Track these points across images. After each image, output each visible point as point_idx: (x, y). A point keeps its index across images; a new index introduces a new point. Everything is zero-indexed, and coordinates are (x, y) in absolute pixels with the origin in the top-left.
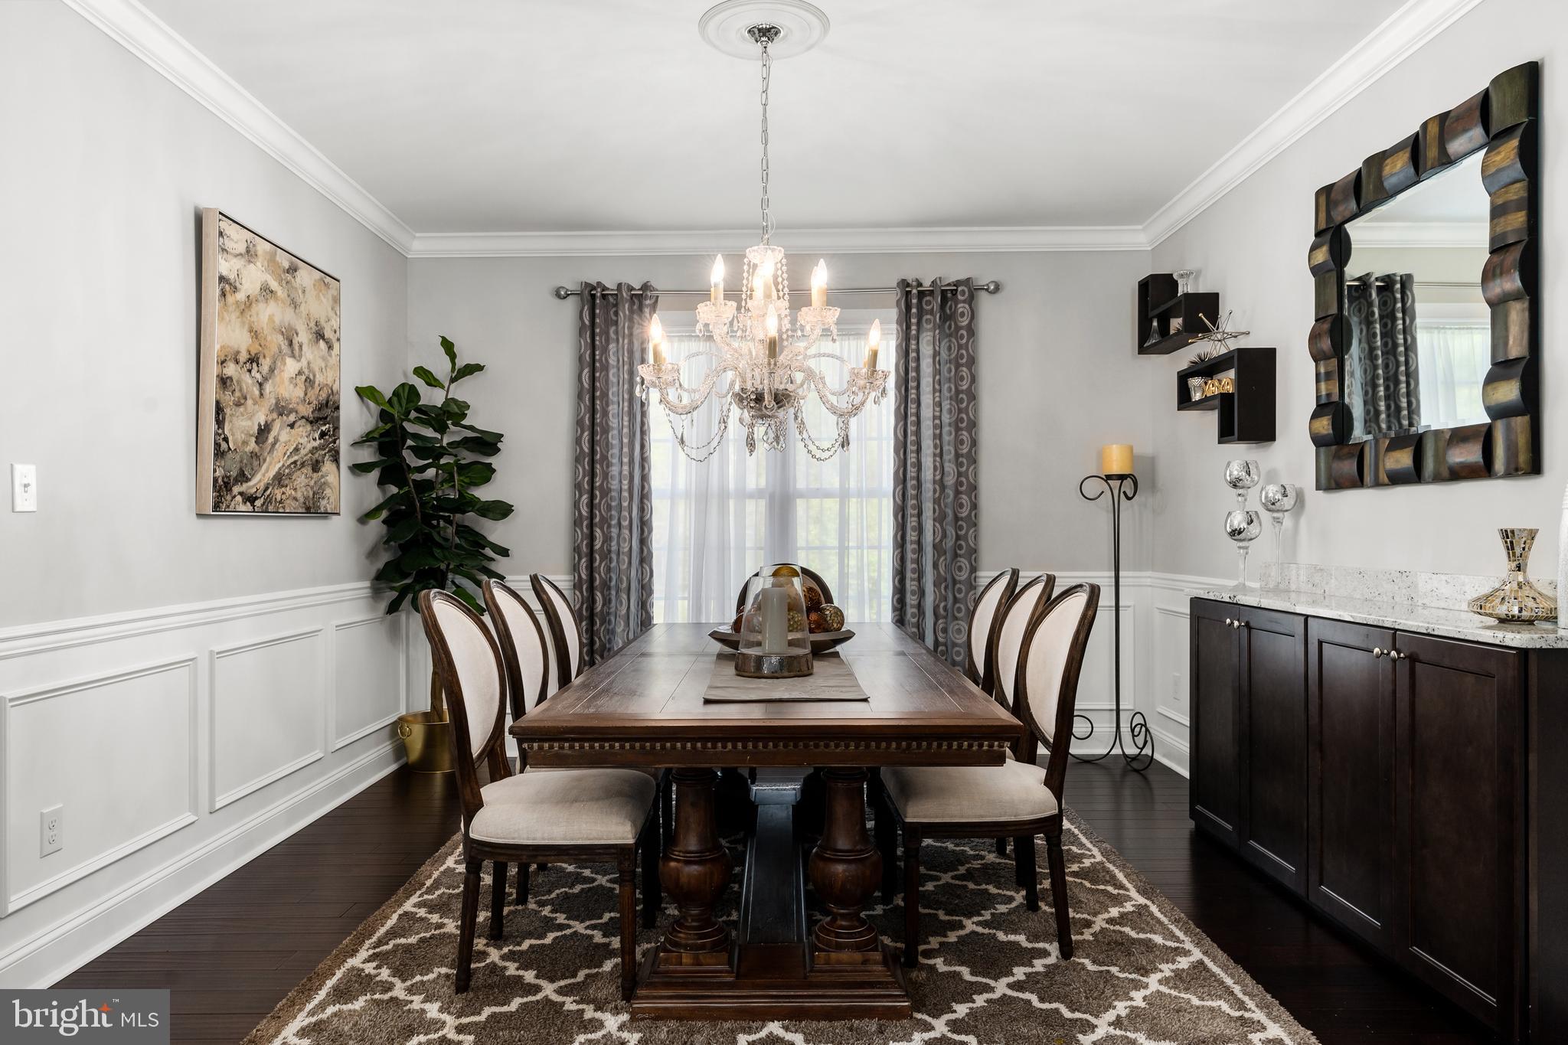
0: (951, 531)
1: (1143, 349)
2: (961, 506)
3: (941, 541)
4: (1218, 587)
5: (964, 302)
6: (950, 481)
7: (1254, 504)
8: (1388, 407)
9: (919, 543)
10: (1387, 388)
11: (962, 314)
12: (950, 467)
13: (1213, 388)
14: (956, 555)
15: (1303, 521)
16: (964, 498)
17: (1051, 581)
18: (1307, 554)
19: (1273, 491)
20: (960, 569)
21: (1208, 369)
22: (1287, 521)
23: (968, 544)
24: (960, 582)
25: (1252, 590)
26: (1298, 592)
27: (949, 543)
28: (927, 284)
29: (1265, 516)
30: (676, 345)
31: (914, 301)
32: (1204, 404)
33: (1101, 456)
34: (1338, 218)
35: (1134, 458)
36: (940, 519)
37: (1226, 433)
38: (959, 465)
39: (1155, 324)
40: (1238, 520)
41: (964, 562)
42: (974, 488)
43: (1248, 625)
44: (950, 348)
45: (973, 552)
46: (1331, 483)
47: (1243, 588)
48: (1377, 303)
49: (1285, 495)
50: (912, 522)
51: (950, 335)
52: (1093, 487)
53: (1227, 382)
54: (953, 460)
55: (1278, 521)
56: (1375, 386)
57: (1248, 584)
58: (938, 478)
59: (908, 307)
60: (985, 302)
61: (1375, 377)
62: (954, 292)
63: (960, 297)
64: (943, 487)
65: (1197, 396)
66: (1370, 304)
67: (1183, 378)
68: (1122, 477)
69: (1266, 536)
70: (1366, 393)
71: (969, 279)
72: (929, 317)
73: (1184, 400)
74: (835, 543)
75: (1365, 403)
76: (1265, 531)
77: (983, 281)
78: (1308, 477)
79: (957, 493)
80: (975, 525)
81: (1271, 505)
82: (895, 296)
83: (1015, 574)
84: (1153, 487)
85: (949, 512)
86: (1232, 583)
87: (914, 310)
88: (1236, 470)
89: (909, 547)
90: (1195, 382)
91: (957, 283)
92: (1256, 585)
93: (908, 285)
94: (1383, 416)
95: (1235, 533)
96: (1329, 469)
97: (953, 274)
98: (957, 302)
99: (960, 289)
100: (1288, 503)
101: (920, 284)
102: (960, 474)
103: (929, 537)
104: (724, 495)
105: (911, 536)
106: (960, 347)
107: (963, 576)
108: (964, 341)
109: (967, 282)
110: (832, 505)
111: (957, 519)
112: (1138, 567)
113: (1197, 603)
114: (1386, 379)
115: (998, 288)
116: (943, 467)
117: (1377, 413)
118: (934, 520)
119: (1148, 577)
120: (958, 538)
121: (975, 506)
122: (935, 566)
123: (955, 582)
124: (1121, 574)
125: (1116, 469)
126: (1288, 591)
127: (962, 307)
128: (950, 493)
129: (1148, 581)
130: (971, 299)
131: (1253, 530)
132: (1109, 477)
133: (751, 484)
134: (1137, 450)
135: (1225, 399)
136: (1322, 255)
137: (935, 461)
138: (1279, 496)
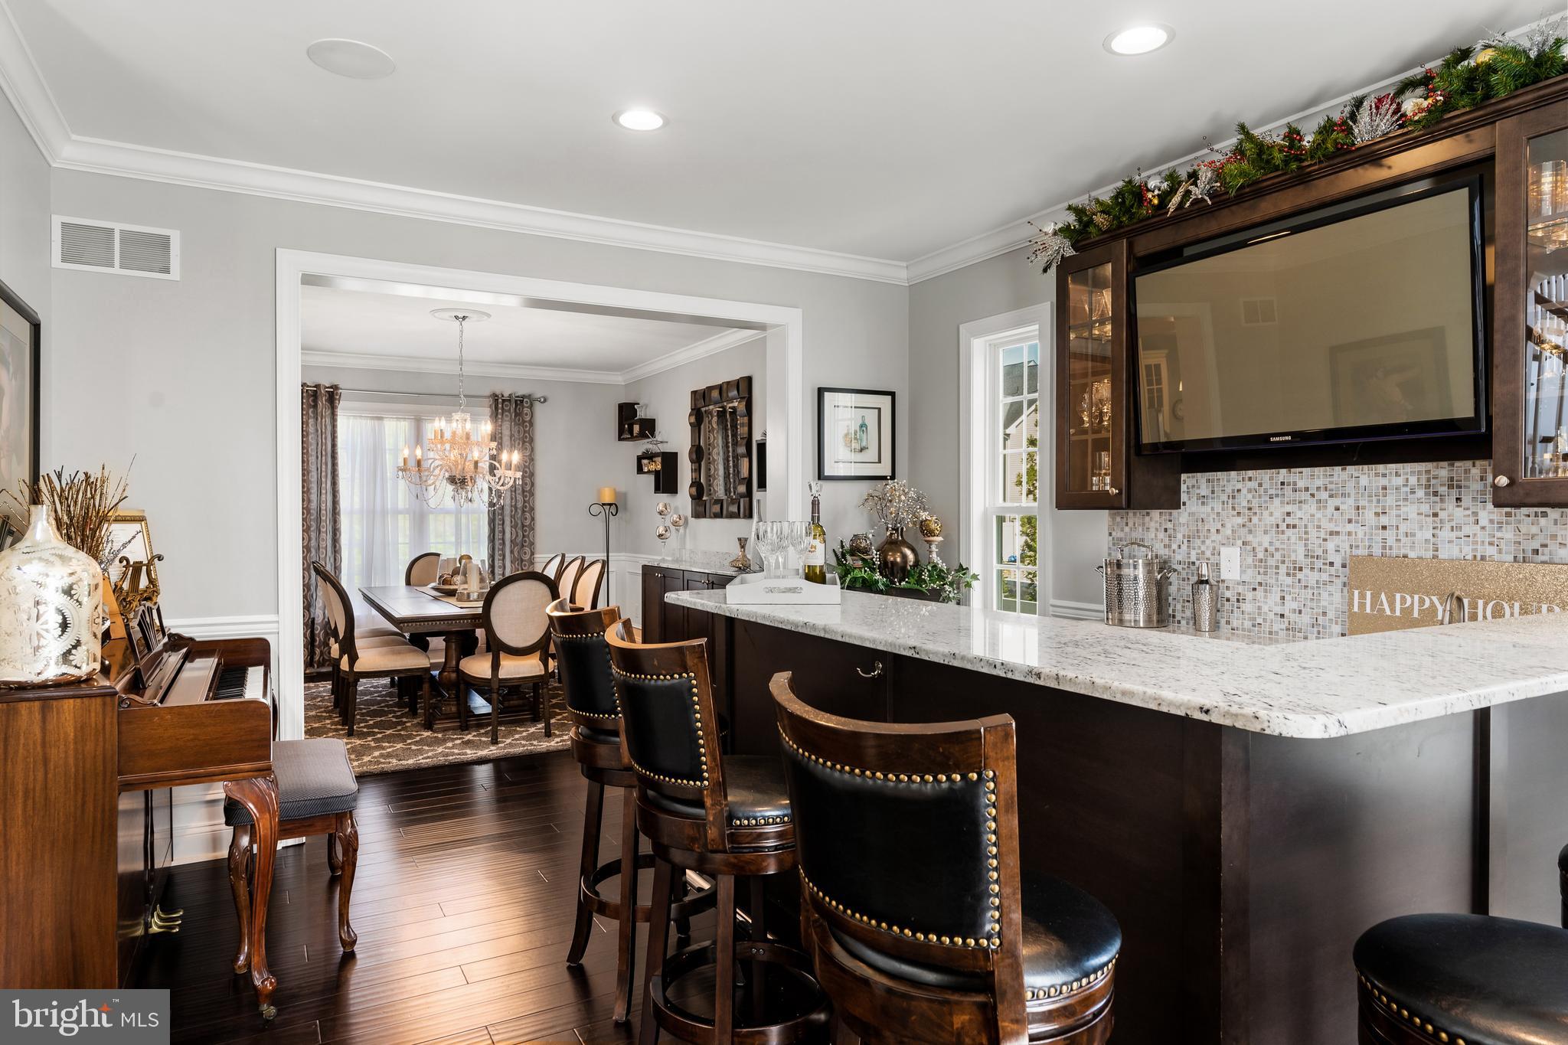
0: (520, 533)
1: (620, 439)
2: (526, 519)
3: (515, 538)
4: (653, 560)
5: (527, 407)
6: (520, 505)
7: (668, 523)
8: (734, 471)
9: (503, 539)
10: (734, 462)
11: (527, 414)
12: (520, 498)
13: (652, 467)
14: (523, 546)
15: (687, 531)
16: (528, 515)
17: (583, 559)
18: (689, 545)
19: (675, 517)
20: (525, 553)
21: (649, 456)
22: (682, 530)
23: (530, 540)
24: (525, 561)
25: (667, 561)
26: (685, 561)
27: (520, 539)
28: (506, 395)
29: (673, 528)
30: (351, 421)
31: (500, 406)
32: (649, 472)
33: (599, 493)
34: (699, 406)
35: (617, 494)
36: (514, 526)
37: (657, 490)
38: (524, 496)
39: (626, 426)
40: (661, 530)
41: (527, 550)
42: (532, 509)
43: (664, 576)
44: (519, 432)
45: (532, 544)
46: (697, 515)
47: (663, 560)
48: (729, 420)
49: (680, 519)
50: (498, 529)
51: (519, 425)
52: (596, 509)
53: (657, 465)
54: (521, 493)
55: (678, 530)
56: (728, 461)
57: (666, 558)
58: (513, 504)
59: (497, 408)
60: (538, 406)
61: (728, 457)
62: (522, 401)
63: (525, 405)
64: (516, 509)
65: (646, 470)
66: (727, 421)
67: (640, 459)
68: (610, 505)
69: (673, 537)
70: (724, 464)
71: (530, 395)
72: (507, 413)
73: (640, 470)
74: (453, 539)
75: (724, 468)
76: (673, 535)
77: (538, 395)
78: (688, 511)
79: (524, 512)
80: (533, 529)
81: (675, 524)
82: (490, 401)
83: (563, 556)
84: (625, 508)
85: (519, 522)
86: (660, 558)
87: (500, 411)
88: (661, 507)
89: (497, 543)
90: (645, 461)
91: (523, 397)
92: (670, 559)
93: (496, 396)
94: (731, 475)
95: (660, 536)
96: (695, 509)
97: (521, 391)
98: (523, 407)
99: (525, 400)
100: (681, 522)
101: (503, 396)
102: (525, 502)
103: (508, 536)
104: (384, 513)
105: (498, 535)
106: (525, 432)
107: (527, 557)
108: (527, 429)
109: (529, 397)
110: (450, 520)
111: (523, 526)
112: (618, 551)
113: (644, 567)
114: (733, 457)
115: (545, 401)
116: (516, 497)
117: (729, 474)
118: (511, 527)
119: (623, 556)
120: (524, 536)
121: (533, 519)
122: (512, 552)
123: (522, 561)
124: (610, 554)
125: (607, 501)
126: (682, 561)
127: (526, 410)
128: (520, 511)
129: (623, 558)
130: (531, 407)
131: (668, 534)
132: (604, 504)
133: (401, 505)
134: (617, 490)
135: (657, 473)
136: (693, 420)
137: (511, 495)
138: (678, 520)
